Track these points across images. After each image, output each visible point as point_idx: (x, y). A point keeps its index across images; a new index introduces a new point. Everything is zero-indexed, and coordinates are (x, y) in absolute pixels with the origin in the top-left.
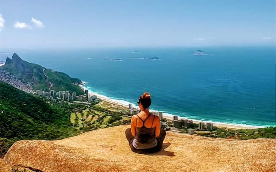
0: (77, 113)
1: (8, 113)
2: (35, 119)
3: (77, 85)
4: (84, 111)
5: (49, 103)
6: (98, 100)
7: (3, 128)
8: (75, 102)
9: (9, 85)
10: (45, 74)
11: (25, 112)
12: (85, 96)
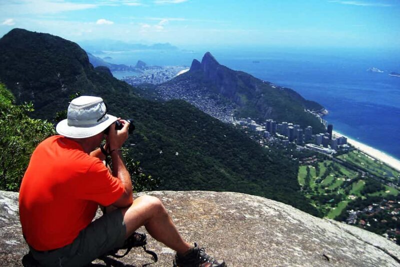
0: (310, 166)
1: (187, 157)
2: (234, 170)
3: (315, 114)
4: (321, 165)
5: (261, 142)
6: (348, 146)
7: (176, 182)
8: (308, 145)
9: (193, 107)
10: (257, 90)
11: (217, 156)
12: (326, 135)
